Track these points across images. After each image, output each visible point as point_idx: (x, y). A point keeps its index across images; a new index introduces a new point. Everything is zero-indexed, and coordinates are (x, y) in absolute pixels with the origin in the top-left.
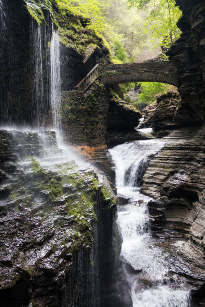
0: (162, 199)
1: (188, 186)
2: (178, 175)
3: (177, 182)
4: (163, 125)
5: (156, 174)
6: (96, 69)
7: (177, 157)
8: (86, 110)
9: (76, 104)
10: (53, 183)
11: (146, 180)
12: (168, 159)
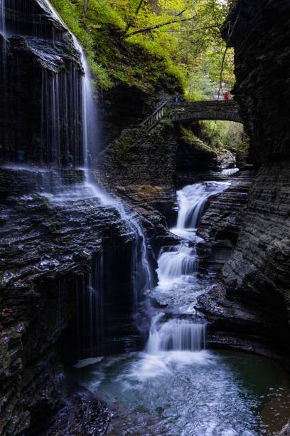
0: (210, 241)
1: (232, 228)
2: (228, 218)
3: (225, 223)
4: (243, 166)
5: (212, 216)
6: (164, 106)
7: (234, 199)
8: (150, 149)
9: (139, 143)
10: (57, 217)
11: (203, 222)
12: (226, 201)
